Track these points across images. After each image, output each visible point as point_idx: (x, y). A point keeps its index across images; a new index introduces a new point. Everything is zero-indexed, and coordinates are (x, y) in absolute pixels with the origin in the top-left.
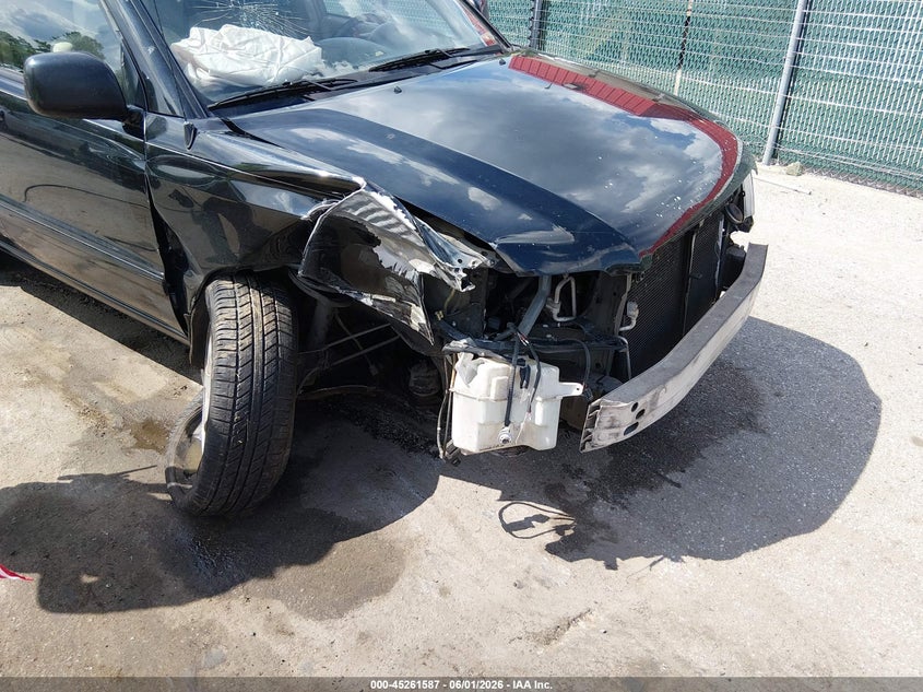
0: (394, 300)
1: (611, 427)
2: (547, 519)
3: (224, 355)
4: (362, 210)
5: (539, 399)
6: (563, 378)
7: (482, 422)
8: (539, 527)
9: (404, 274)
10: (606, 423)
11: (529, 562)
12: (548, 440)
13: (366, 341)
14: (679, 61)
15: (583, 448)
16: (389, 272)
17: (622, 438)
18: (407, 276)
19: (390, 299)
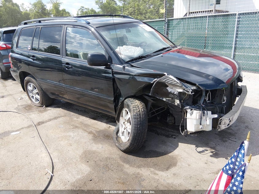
0: (171, 99)
1: (225, 124)
2: (208, 150)
3: (135, 113)
4: (165, 80)
5: (208, 118)
6: (212, 114)
7: (195, 124)
8: (206, 152)
9: (174, 93)
10: (223, 123)
11: (206, 159)
12: (210, 128)
13: (157, 111)
14: (204, 47)
15: (218, 130)
16: (170, 93)
17: (227, 127)
18: (175, 93)
19: (170, 99)
